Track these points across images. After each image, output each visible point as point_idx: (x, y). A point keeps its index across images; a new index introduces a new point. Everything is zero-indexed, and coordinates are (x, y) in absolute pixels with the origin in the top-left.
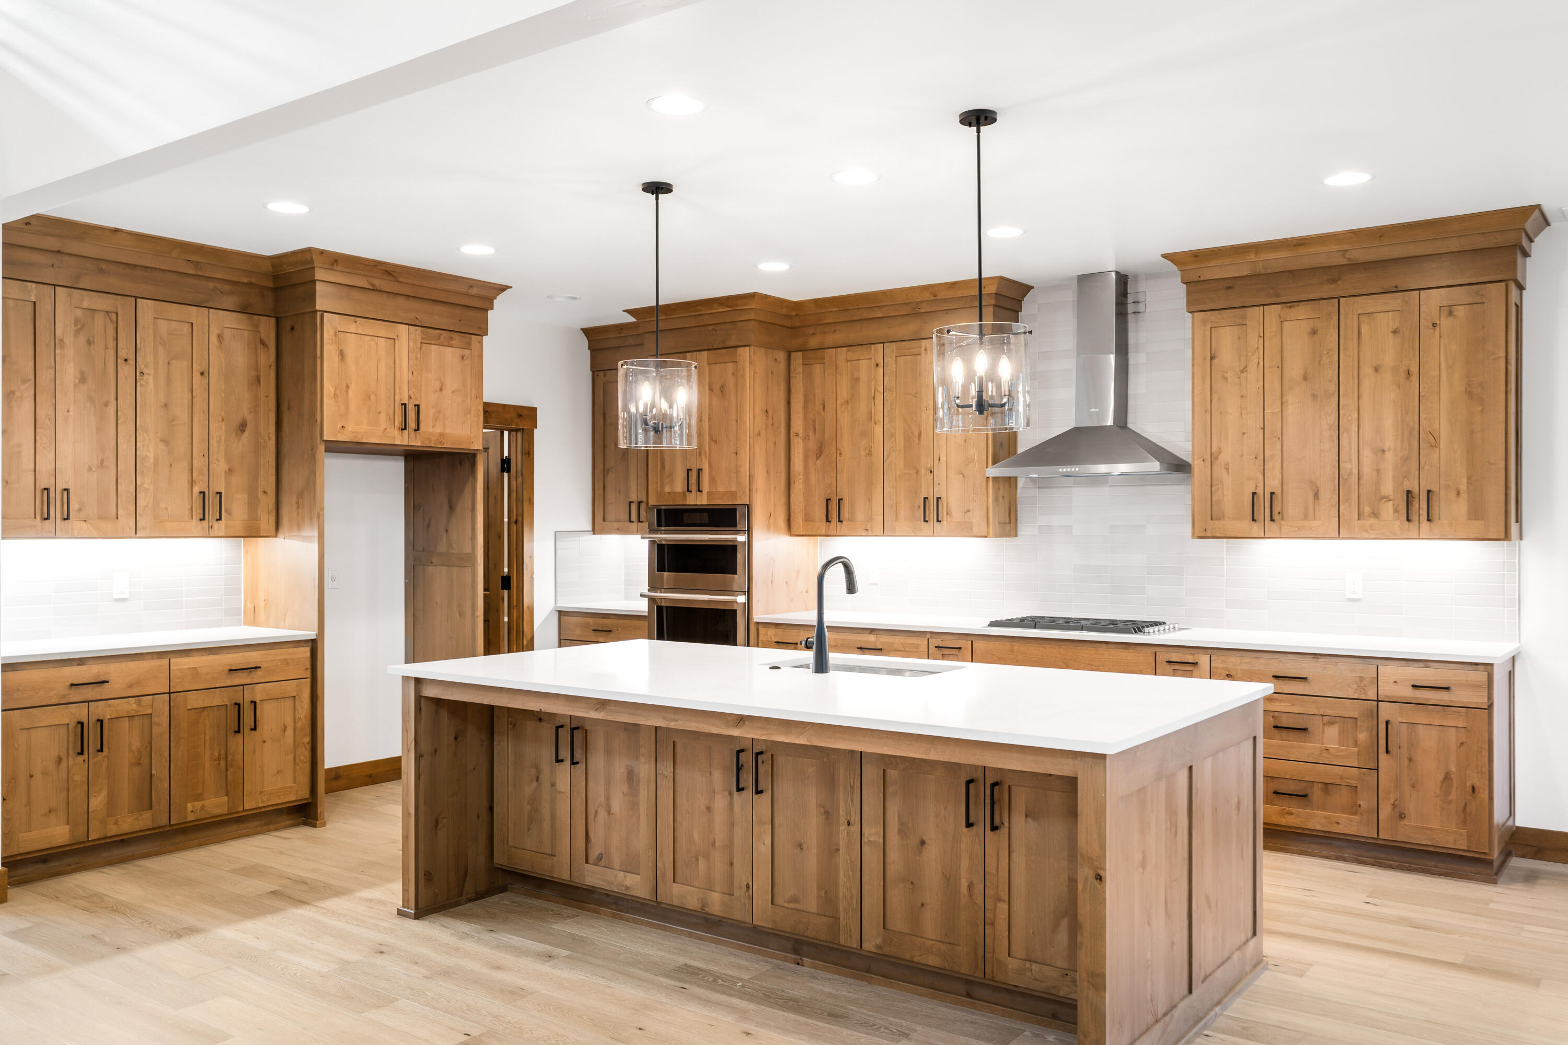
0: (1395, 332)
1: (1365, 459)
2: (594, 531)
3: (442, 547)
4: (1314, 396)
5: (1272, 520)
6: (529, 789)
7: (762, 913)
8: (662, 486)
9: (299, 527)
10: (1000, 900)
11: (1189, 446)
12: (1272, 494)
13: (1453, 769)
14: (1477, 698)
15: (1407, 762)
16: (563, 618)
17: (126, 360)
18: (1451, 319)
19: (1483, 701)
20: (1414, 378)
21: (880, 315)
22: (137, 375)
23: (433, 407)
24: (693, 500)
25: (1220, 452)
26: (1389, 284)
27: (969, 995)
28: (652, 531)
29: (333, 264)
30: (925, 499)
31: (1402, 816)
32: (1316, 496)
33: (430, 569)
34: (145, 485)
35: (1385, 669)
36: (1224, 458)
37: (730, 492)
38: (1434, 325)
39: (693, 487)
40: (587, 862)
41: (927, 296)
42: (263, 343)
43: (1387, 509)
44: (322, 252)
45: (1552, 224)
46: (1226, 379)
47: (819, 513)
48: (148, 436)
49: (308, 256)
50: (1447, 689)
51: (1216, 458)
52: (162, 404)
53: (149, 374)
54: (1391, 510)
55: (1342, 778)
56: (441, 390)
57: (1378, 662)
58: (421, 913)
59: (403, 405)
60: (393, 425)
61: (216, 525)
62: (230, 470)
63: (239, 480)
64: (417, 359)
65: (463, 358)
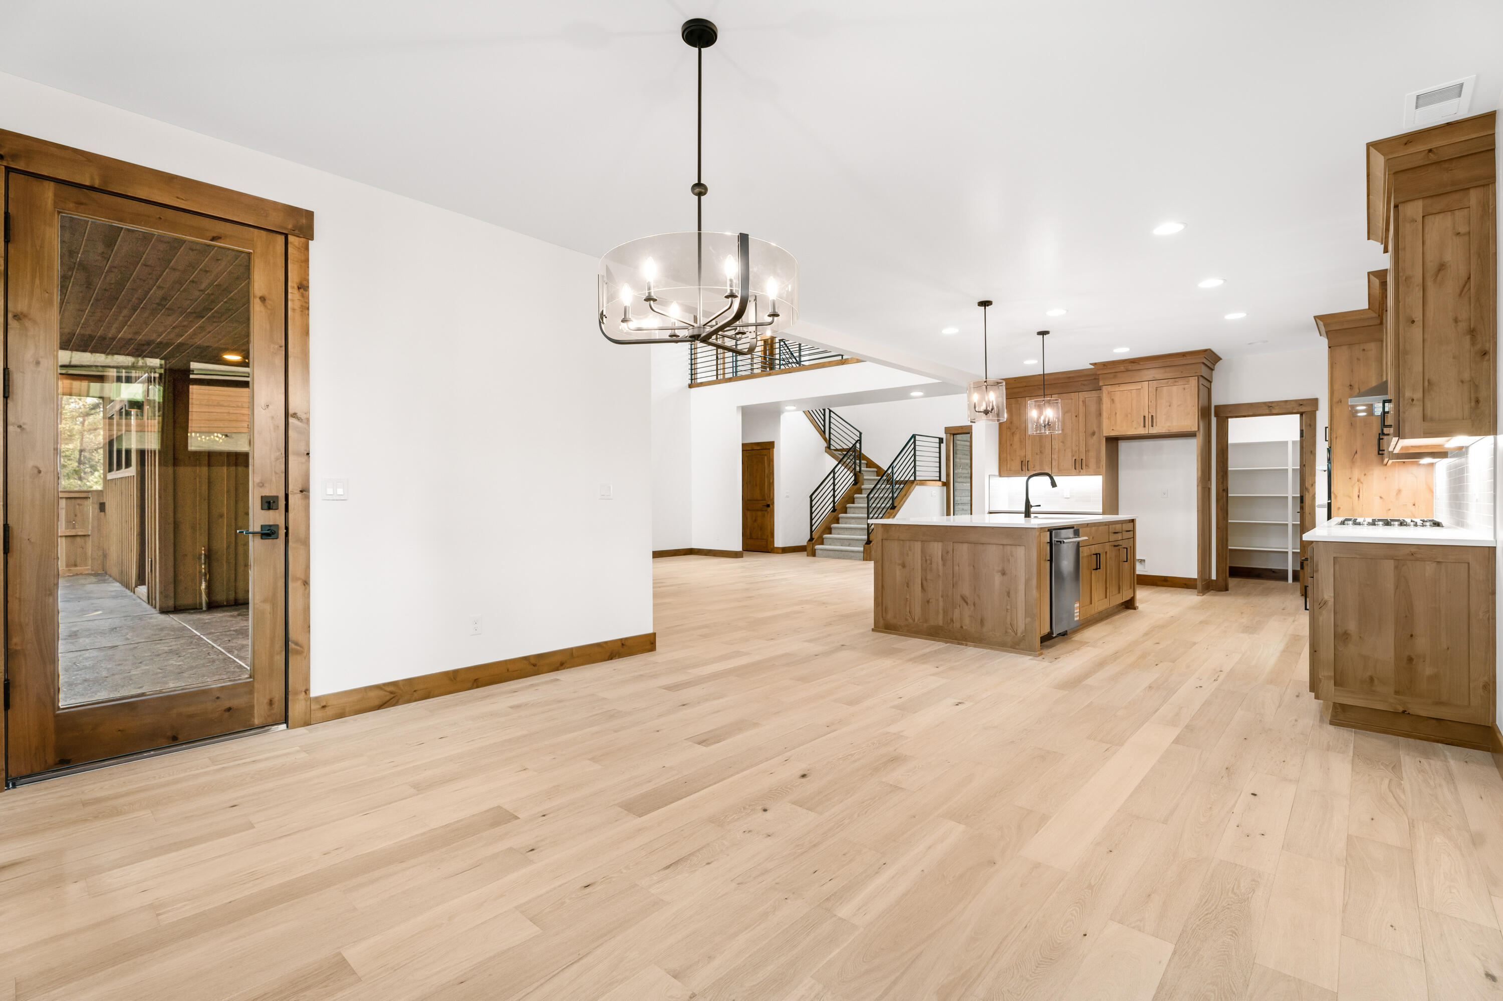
23: (1165, 414)
34: (1055, 458)
48: (1056, 441)
56: (1170, 406)
59: (1144, 417)
60: (1140, 425)
61: (1082, 471)
62: (1088, 450)
63: (1092, 454)
64: (1153, 395)
65: (1184, 389)
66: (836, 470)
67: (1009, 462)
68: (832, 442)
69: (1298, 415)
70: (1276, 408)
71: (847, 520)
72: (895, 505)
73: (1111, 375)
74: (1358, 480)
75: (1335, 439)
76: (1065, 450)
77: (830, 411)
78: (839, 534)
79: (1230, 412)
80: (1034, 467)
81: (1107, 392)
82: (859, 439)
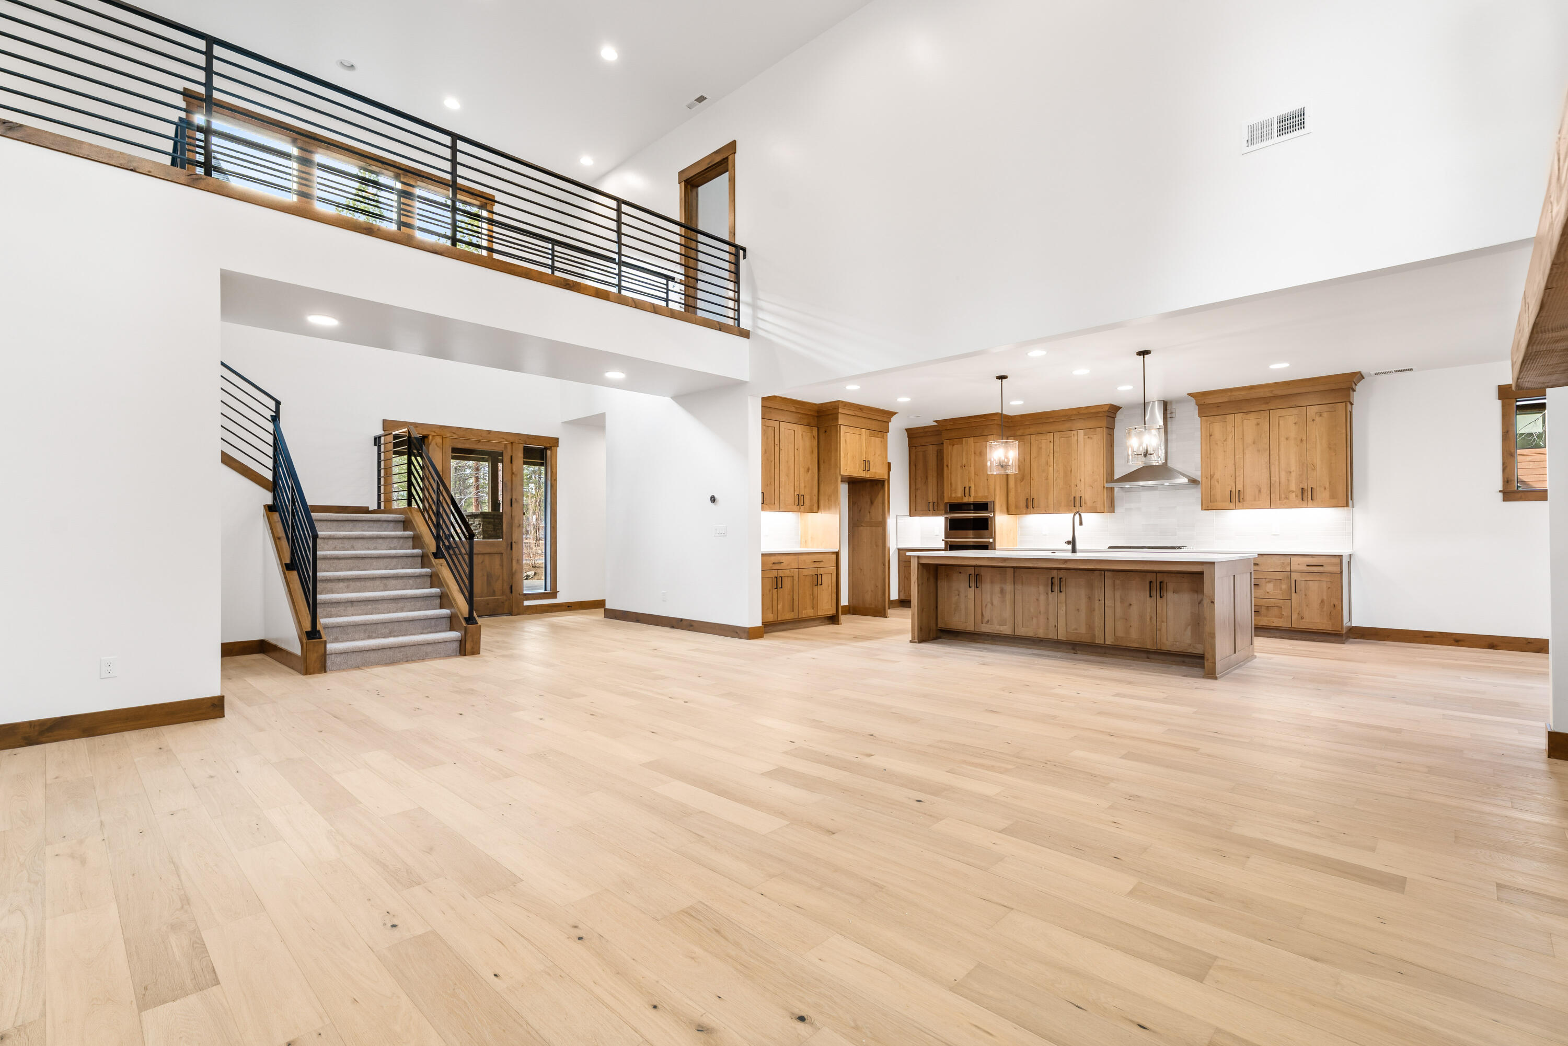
0: (1295, 423)
1: (1282, 476)
2: (910, 515)
3: (867, 519)
4: (1258, 451)
5: (1239, 502)
6: (954, 599)
7: (1062, 636)
8: (951, 494)
9: (829, 508)
10: (1163, 622)
11: (1199, 473)
12: (1239, 491)
13: (1325, 598)
14: (1336, 569)
15: (1304, 596)
16: (901, 552)
17: (777, 445)
18: (1320, 418)
19: (1337, 569)
20: (1305, 442)
21: (1052, 421)
22: (780, 450)
23: (873, 462)
24: (966, 500)
25: (1214, 475)
26: (1293, 404)
27: (1148, 658)
28: (946, 513)
29: (844, 406)
30: (1074, 497)
31: (1302, 618)
32: (1260, 491)
33: (861, 528)
34: (782, 492)
35: (1293, 559)
36: (1216, 477)
37: (985, 496)
38: (1313, 420)
39: (967, 495)
40: (982, 623)
41: (1075, 412)
42: (814, 437)
43: (1293, 496)
44: (843, 402)
45: (1366, 378)
46: (1217, 444)
47: (1023, 504)
48: (783, 473)
49: (837, 404)
50: (1322, 566)
51: (1213, 477)
52: (786, 461)
53: (783, 450)
54: (1294, 496)
55: (1275, 604)
56: (875, 455)
57: (1291, 556)
58: (921, 641)
61: (802, 507)
64: (867, 442)
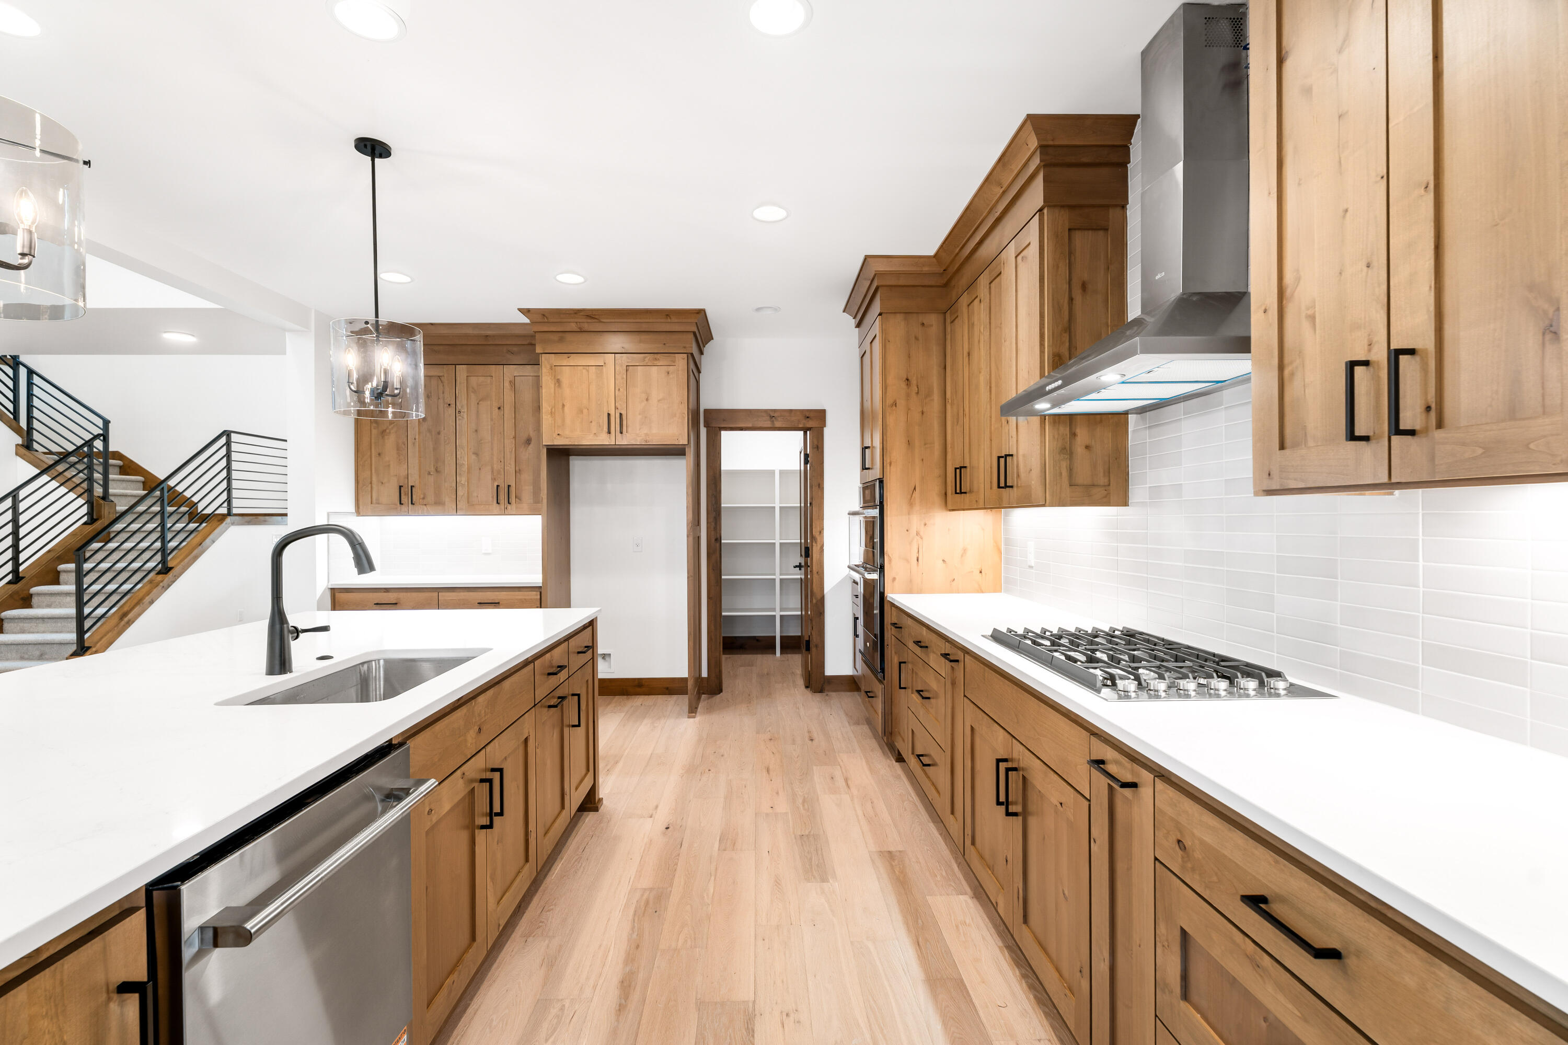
17: (449, 405)
22: (457, 412)
23: (640, 414)
25: (1298, 280)
29: (543, 318)
30: (1000, 458)
34: (462, 482)
48: (464, 451)
52: (474, 430)
53: (464, 412)
56: (647, 400)
59: (609, 415)
60: (602, 430)
61: (509, 507)
62: (520, 470)
63: (527, 477)
64: (623, 378)
65: (668, 373)
66: (22, 494)
67: (374, 486)
68: (36, 436)
69: (802, 432)
70: (779, 419)
71: (53, 599)
72: (170, 565)
73: (555, 337)
74: (918, 534)
75: (888, 465)
76: (480, 469)
77: (31, 372)
78: (23, 631)
79: (724, 420)
80: (424, 498)
81: (548, 367)
82: (101, 432)
